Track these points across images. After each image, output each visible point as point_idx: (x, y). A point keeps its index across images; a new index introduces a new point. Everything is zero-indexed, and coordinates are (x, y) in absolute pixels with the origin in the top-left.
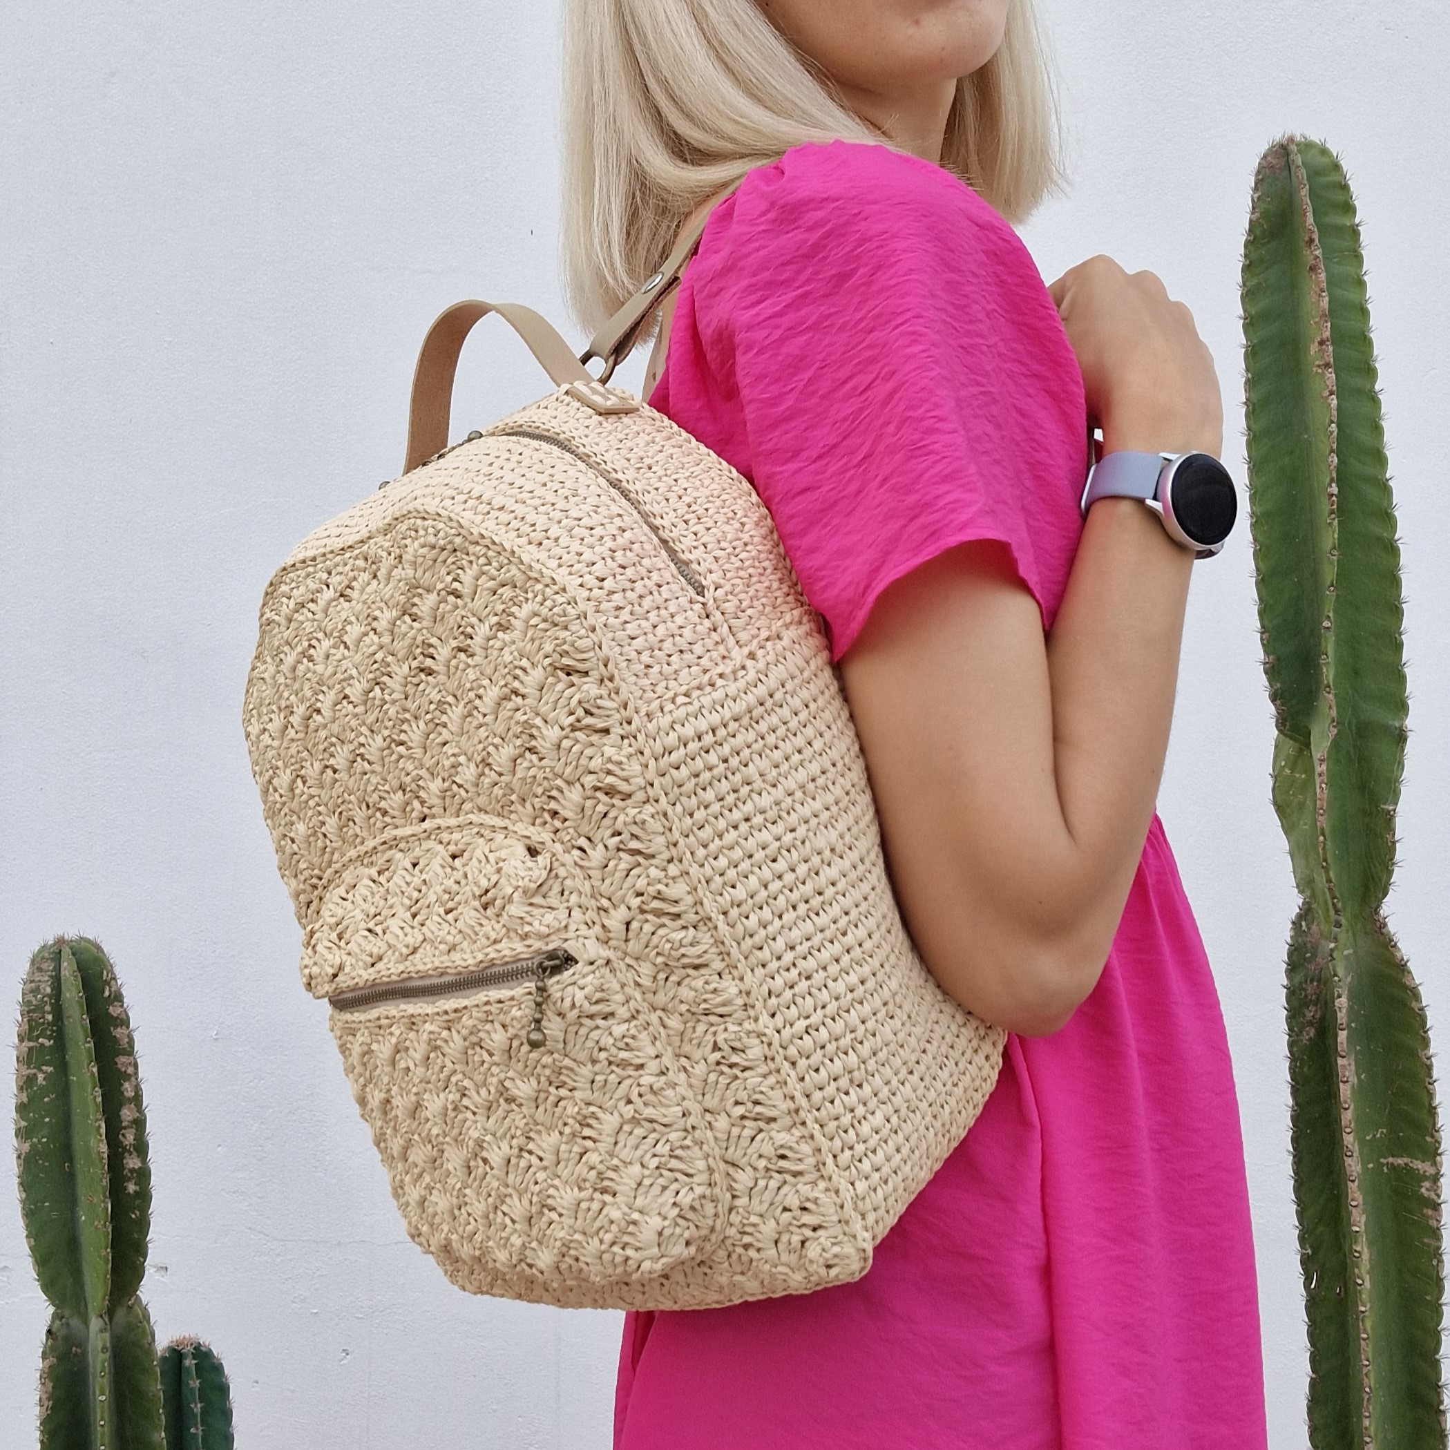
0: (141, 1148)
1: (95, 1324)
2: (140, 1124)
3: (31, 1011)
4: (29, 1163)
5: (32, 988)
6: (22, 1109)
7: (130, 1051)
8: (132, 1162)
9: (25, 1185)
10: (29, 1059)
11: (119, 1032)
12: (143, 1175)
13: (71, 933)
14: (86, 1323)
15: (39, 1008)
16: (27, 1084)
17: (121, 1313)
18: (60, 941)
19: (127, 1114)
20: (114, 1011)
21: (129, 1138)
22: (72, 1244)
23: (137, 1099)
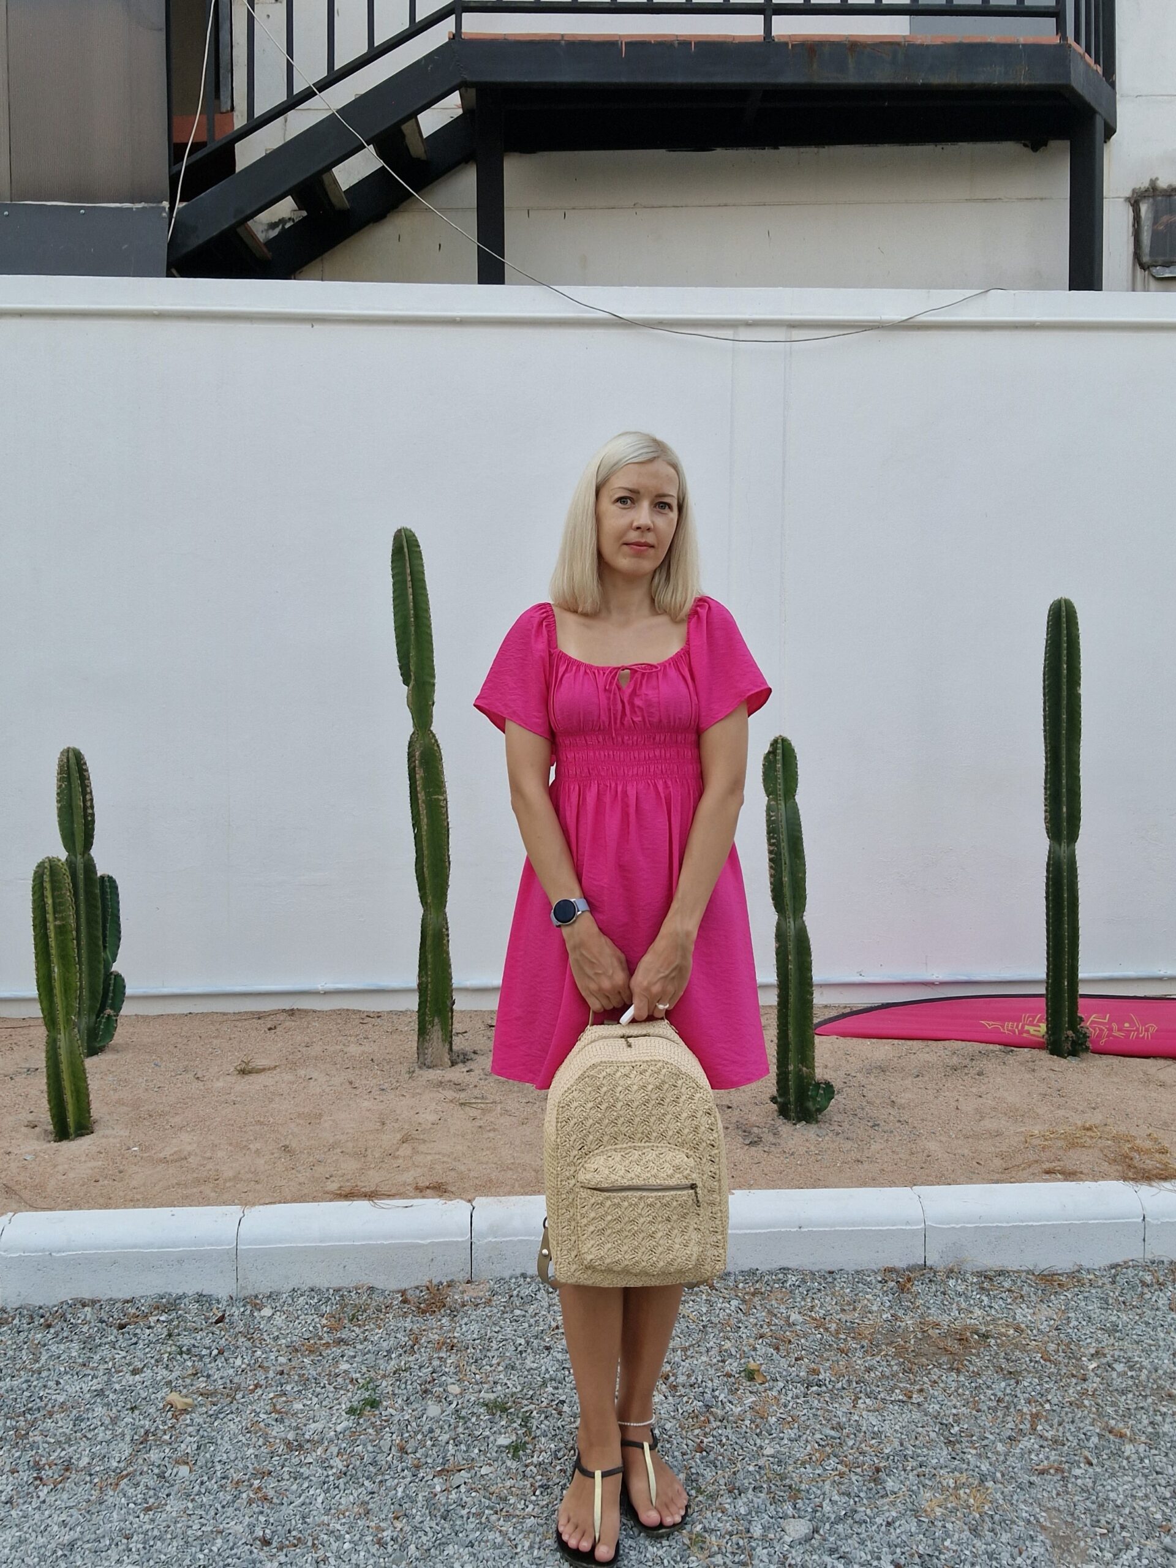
0: (92, 807)
1: (79, 857)
2: (92, 800)
3: (61, 767)
4: (60, 810)
5: (61, 760)
6: (58, 794)
7: (89, 779)
8: (90, 811)
9: (59, 816)
10: (60, 780)
11: (85, 773)
12: (93, 815)
13: (71, 746)
14: (76, 857)
15: (63, 766)
16: (59, 787)
17: (86, 855)
18: (69, 748)
19: (88, 797)
20: (84, 767)
21: (89, 804)
22: (73, 834)
23: (91, 793)
